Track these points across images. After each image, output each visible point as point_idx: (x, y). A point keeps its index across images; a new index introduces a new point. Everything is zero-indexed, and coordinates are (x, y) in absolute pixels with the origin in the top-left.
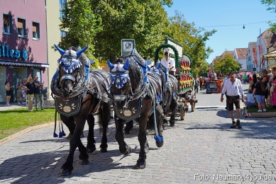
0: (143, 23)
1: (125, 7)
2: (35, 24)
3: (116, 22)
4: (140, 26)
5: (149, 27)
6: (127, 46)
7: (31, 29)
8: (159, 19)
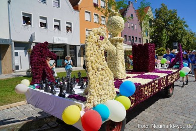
0: (180, 36)
1: (173, 31)
2: (140, 39)
3: (170, 37)
5: (182, 37)
6: (175, 44)
8: (186, 34)
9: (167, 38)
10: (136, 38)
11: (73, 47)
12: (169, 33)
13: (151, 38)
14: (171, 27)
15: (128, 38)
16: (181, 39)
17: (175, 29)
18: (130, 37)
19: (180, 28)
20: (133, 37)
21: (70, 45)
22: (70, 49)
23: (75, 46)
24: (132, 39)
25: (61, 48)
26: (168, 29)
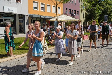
0: (110, 11)
2: (78, 12)
3: (102, 11)
4: (109, 12)
6: (106, 17)
7: (77, 13)
9: (100, 12)
10: (75, 11)
11: (22, 17)
12: (102, 8)
13: (87, 11)
14: (103, 3)
15: (68, 11)
16: (110, 13)
17: (106, 5)
18: (70, 10)
19: (110, 4)
20: (72, 10)
21: (19, 15)
22: (19, 18)
23: (24, 16)
24: (71, 11)
25: (10, 16)
26: (101, 5)
